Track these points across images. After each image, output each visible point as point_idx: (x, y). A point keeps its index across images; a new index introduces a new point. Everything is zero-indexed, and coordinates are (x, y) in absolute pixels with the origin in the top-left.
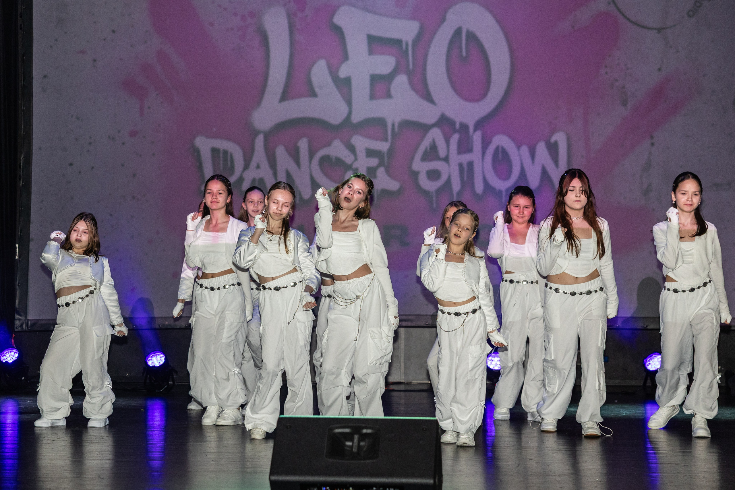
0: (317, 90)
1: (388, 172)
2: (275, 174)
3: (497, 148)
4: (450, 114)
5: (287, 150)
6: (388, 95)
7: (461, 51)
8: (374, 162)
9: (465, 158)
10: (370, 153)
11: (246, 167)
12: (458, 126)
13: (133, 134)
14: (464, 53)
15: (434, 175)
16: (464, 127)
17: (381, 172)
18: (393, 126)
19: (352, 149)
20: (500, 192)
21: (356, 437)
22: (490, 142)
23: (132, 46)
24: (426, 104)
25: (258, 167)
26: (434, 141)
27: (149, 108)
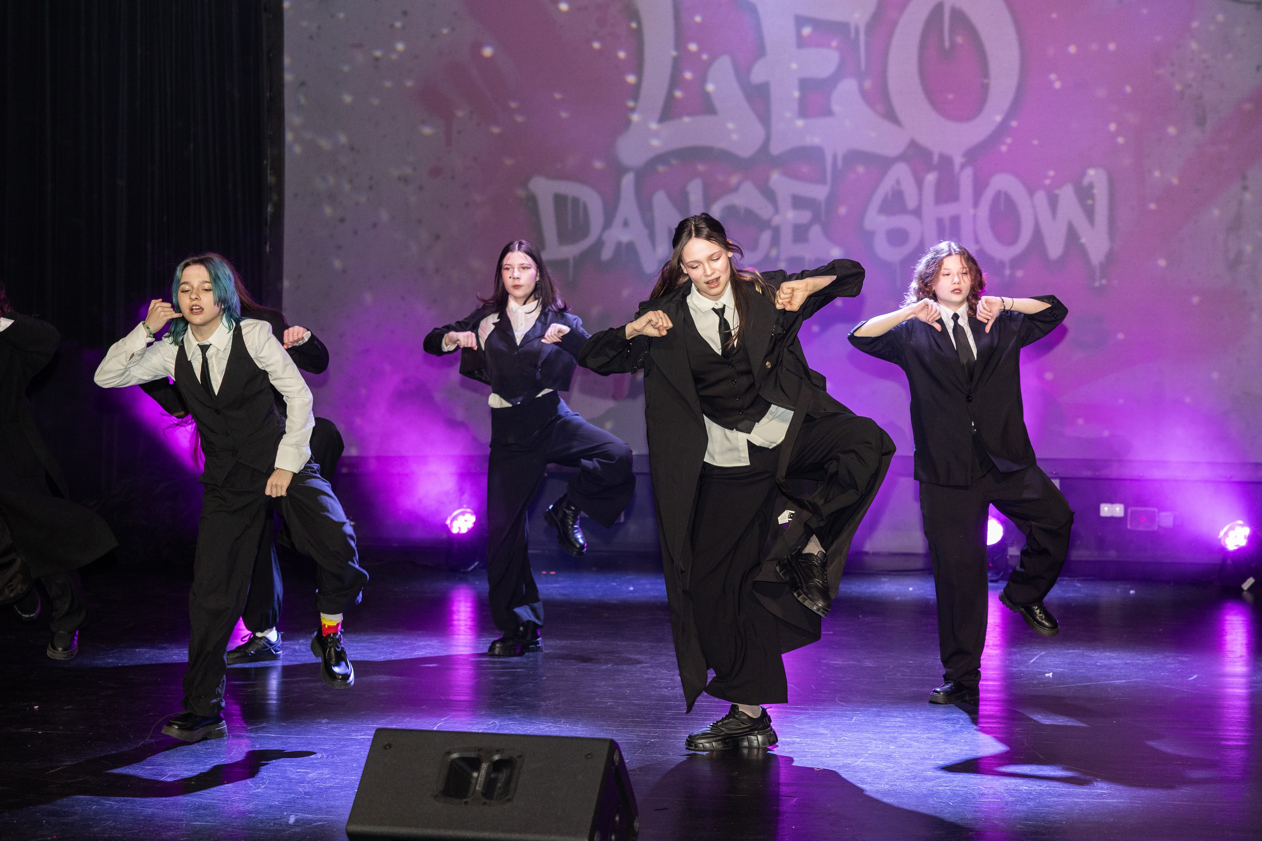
0: (717, 104)
1: (827, 232)
2: (652, 237)
3: (999, 193)
4: (924, 140)
5: (670, 196)
6: (828, 112)
7: (942, 41)
8: (805, 216)
9: (947, 211)
10: (798, 202)
11: (608, 224)
12: (936, 158)
13: (435, 172)
14: (947, 44)
15: (897, 237)
16: (946, 161)
17: (816, 231)
18: (835, 157)
19: (770, 195)
20: (1002, 264)
21: (484, 766)
22: (986, 184)
23: (433, 36)
24: (887, 125)
25: (626, 224)
26: (898, 182)
27: (459, 132)
